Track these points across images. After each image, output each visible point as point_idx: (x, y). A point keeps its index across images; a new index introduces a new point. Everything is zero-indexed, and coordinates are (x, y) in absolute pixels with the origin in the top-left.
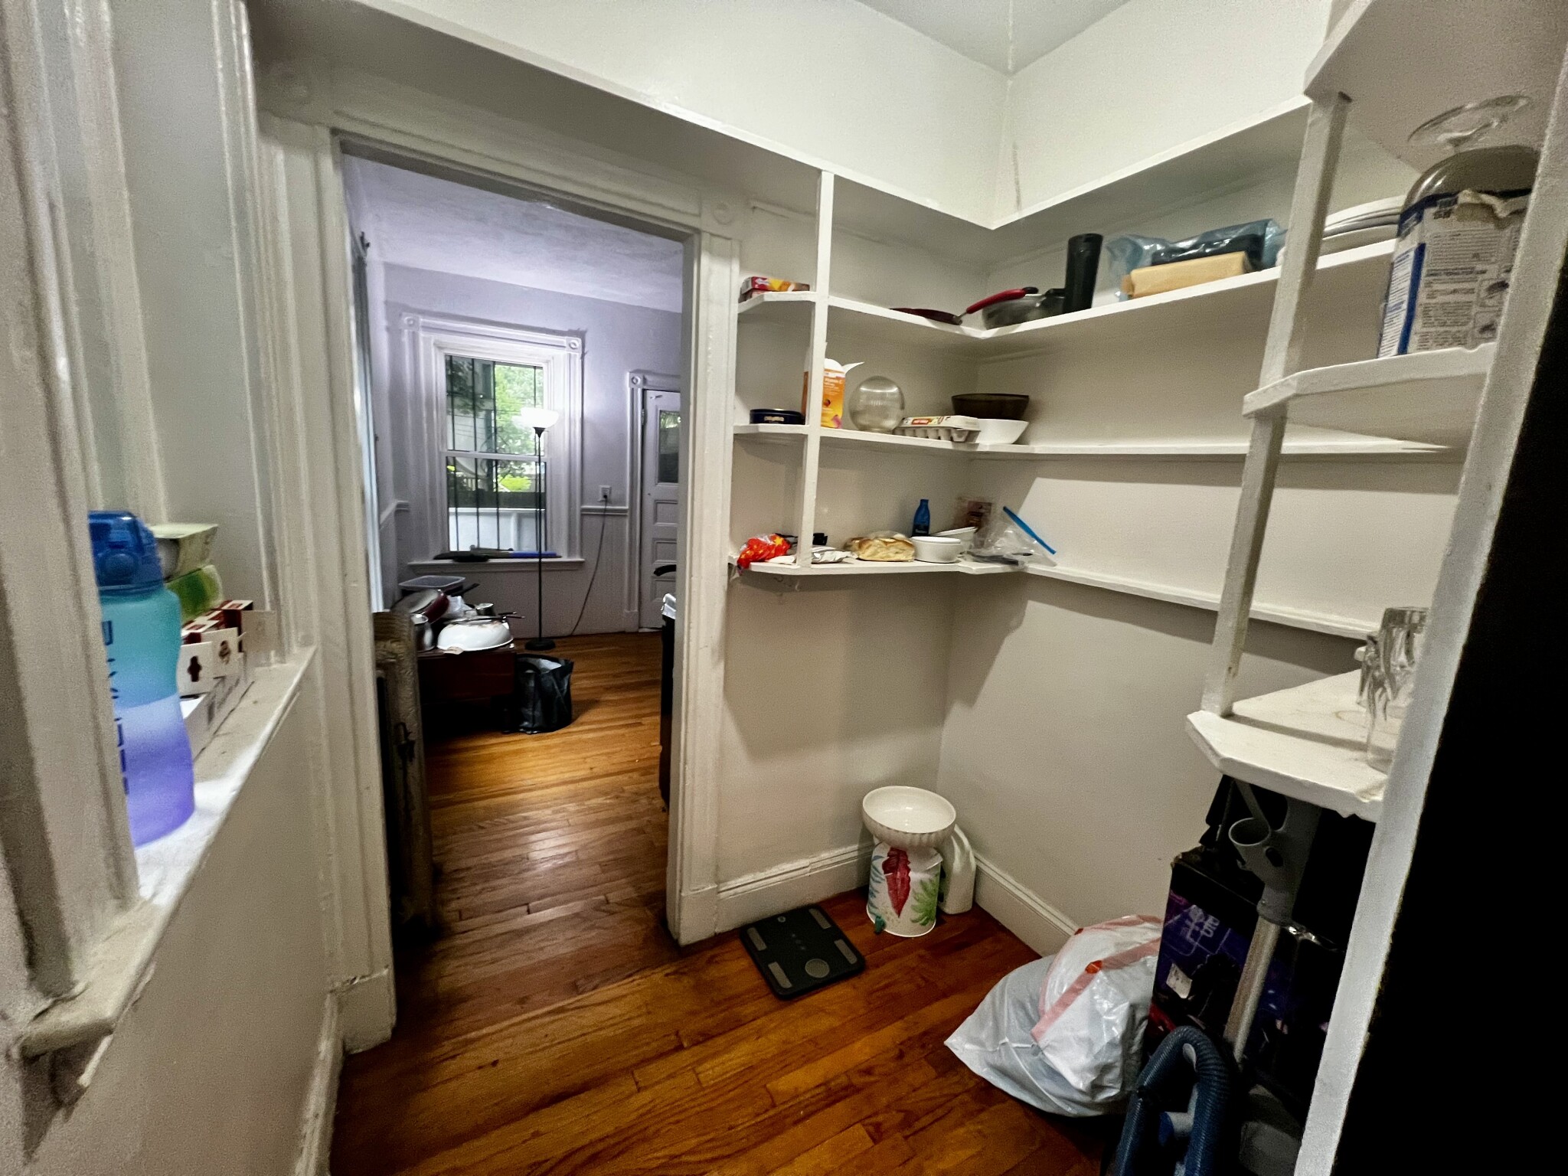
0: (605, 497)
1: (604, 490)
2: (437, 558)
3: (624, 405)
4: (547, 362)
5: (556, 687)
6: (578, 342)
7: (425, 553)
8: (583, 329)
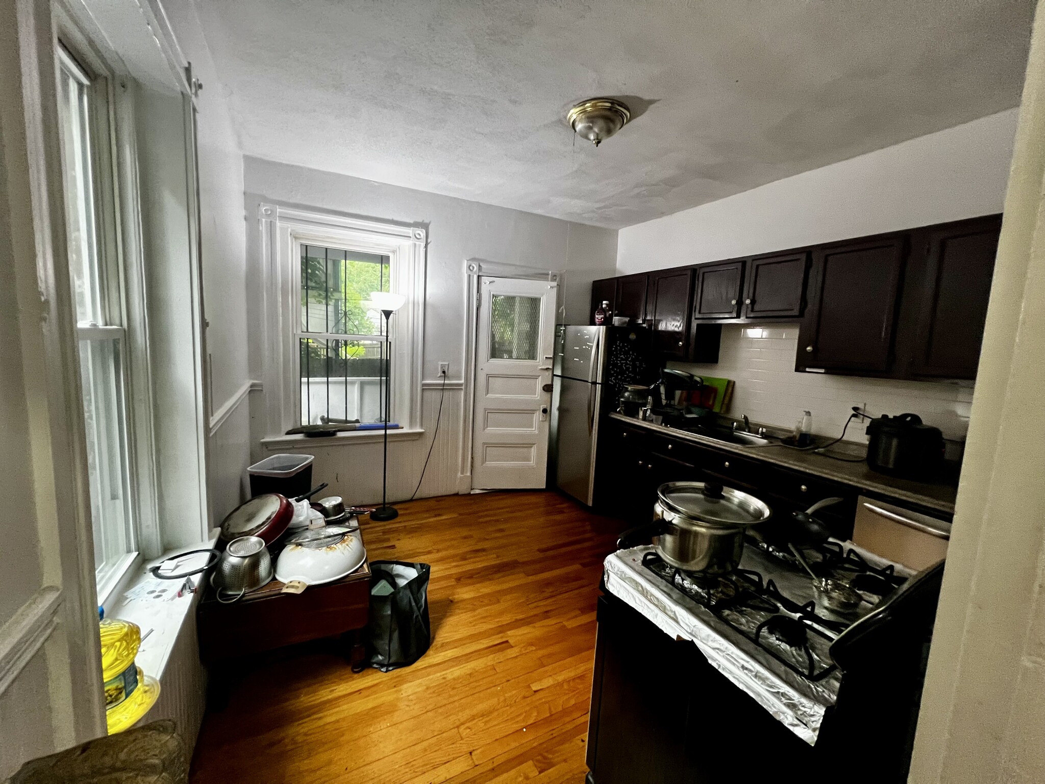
0: (444, 372)
1: (442, 366)
2: (288, 433)
3: (462, 289)
4: (394, 252)
5: (414, 604)
6: (422, 233)
7: (276, 430)
8: (426, 221)
